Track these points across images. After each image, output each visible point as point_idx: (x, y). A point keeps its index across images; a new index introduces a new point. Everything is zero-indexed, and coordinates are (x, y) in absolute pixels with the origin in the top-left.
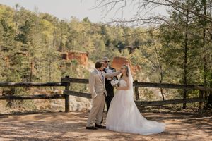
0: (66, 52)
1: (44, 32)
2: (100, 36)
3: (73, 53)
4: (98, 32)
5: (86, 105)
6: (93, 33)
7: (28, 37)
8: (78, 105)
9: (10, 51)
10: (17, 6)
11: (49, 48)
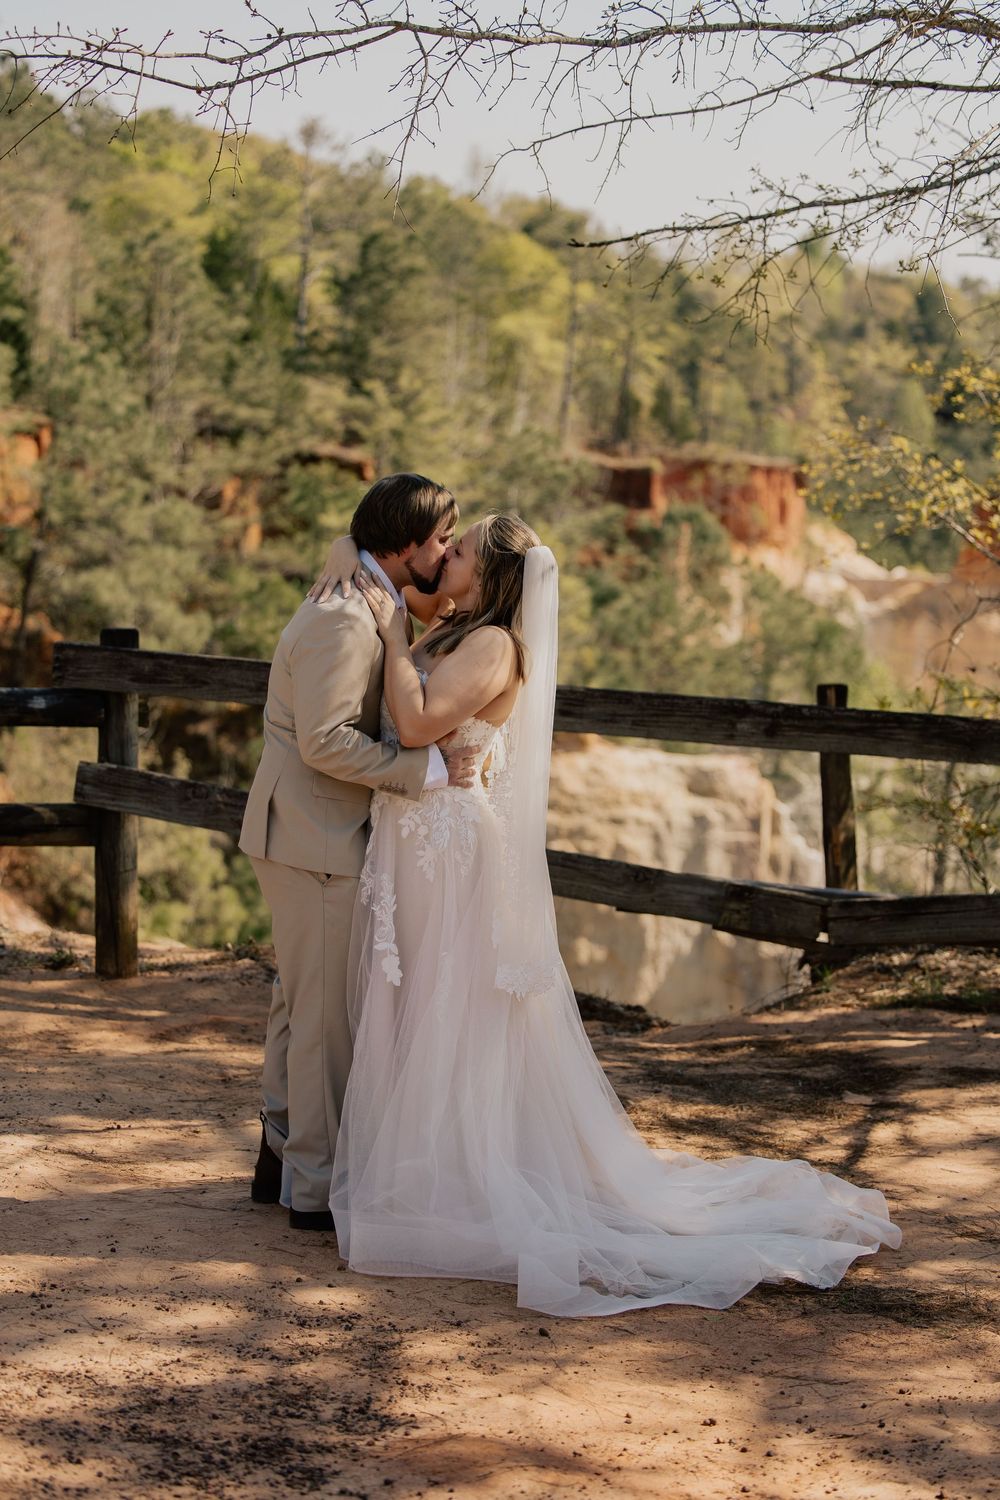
0: (648, 455)
1: (509, 323)
2: (898, 355)
3: (700, 465)
4: (891, 329)
5: (755, 825)
6: (859, 332)
7: (378, 347)
8: (701, 822)
9: (248, 444)
10: (309, 133)
11: (515, 428)
